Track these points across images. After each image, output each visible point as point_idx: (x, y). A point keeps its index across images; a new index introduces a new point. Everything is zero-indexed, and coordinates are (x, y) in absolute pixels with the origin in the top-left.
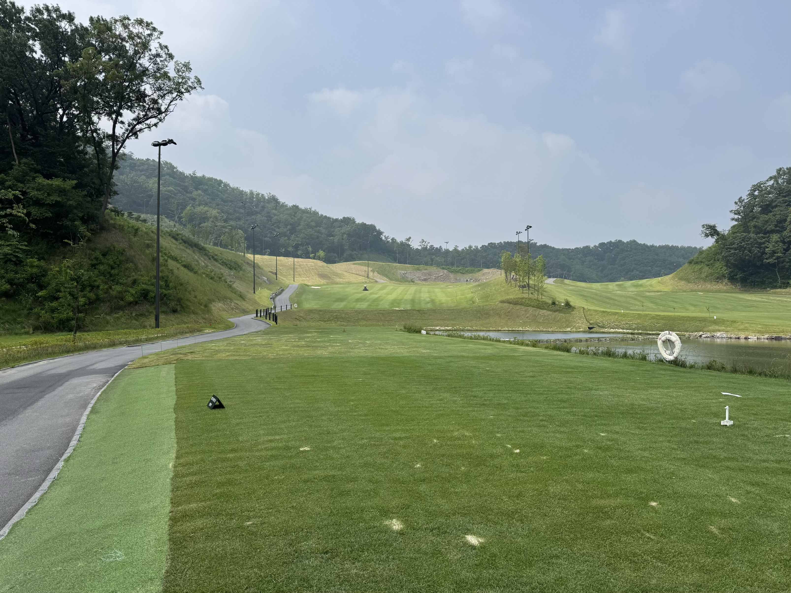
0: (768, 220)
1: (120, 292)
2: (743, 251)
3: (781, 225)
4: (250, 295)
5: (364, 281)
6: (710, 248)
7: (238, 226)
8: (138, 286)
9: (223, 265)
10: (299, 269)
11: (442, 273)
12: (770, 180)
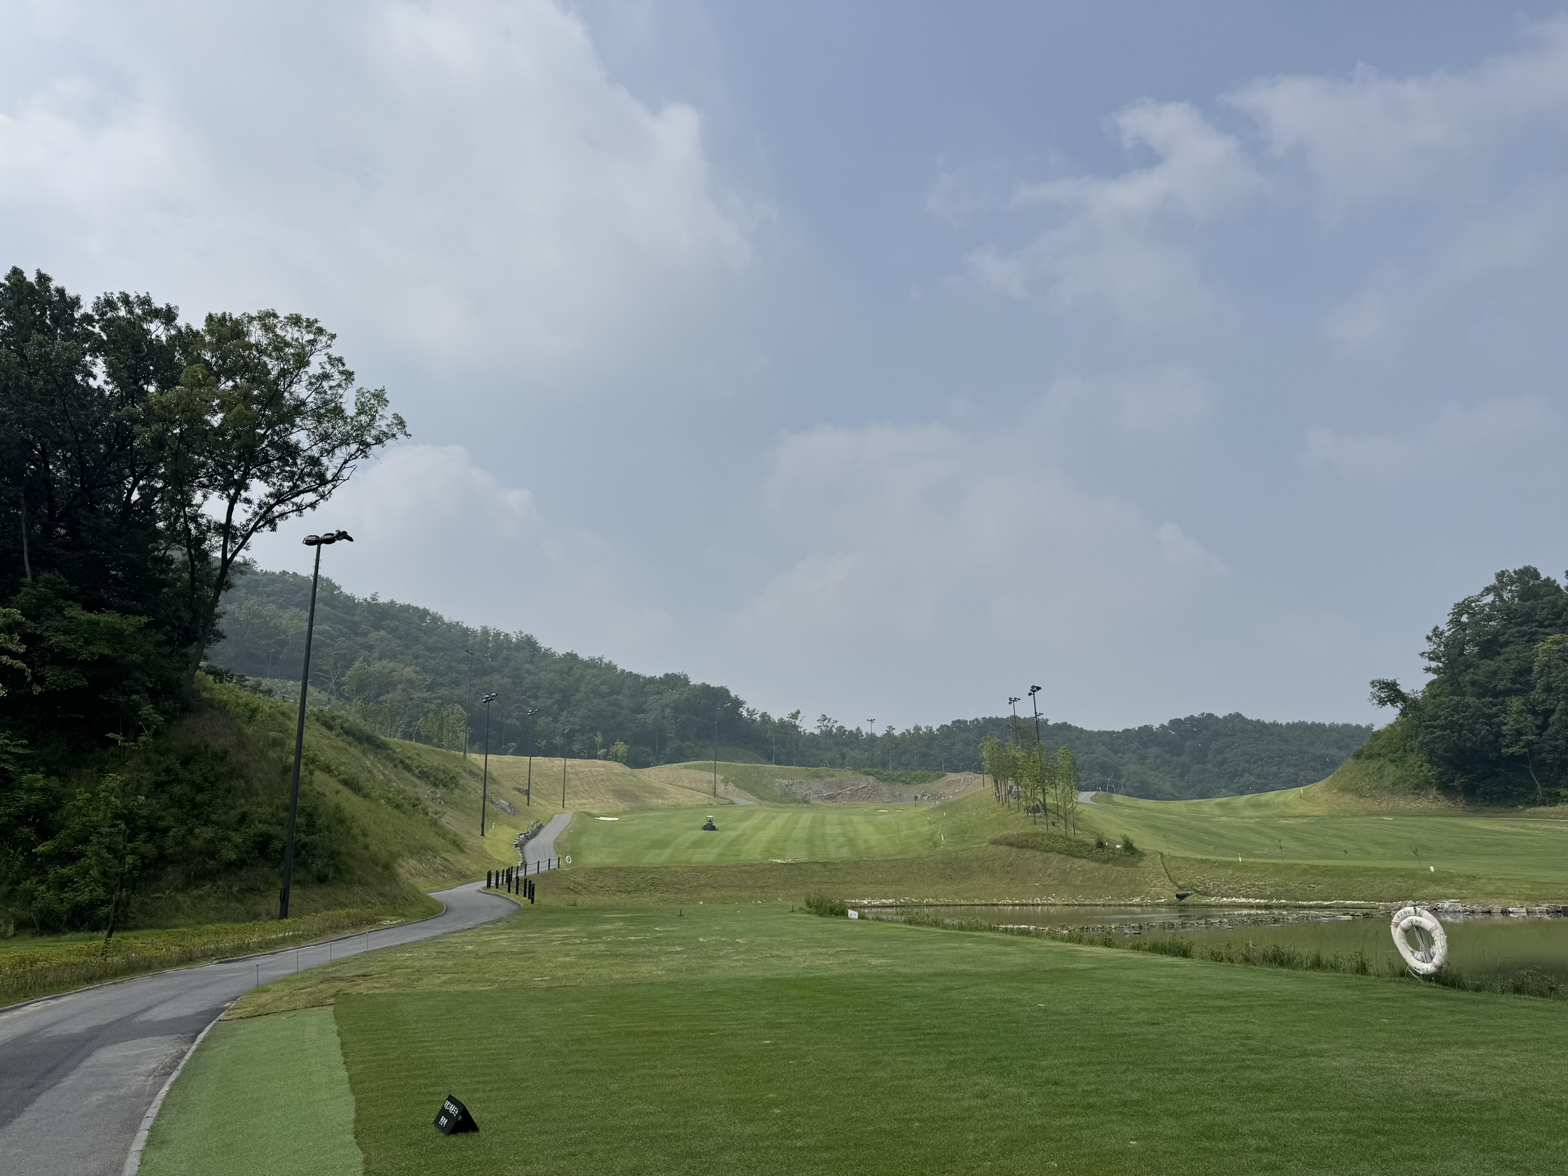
0: (1496, 671)
1: (211, 841)
2: (1459, 732)
3: (1522, 679)
4: (473, 840)
5: (706, 802)
6: (1391, 726)
7: (455, 698)
8: (250, 827)
9: (419, 778)
10: (574, 782)
11: (866, 782)
12: (1487, 594)
